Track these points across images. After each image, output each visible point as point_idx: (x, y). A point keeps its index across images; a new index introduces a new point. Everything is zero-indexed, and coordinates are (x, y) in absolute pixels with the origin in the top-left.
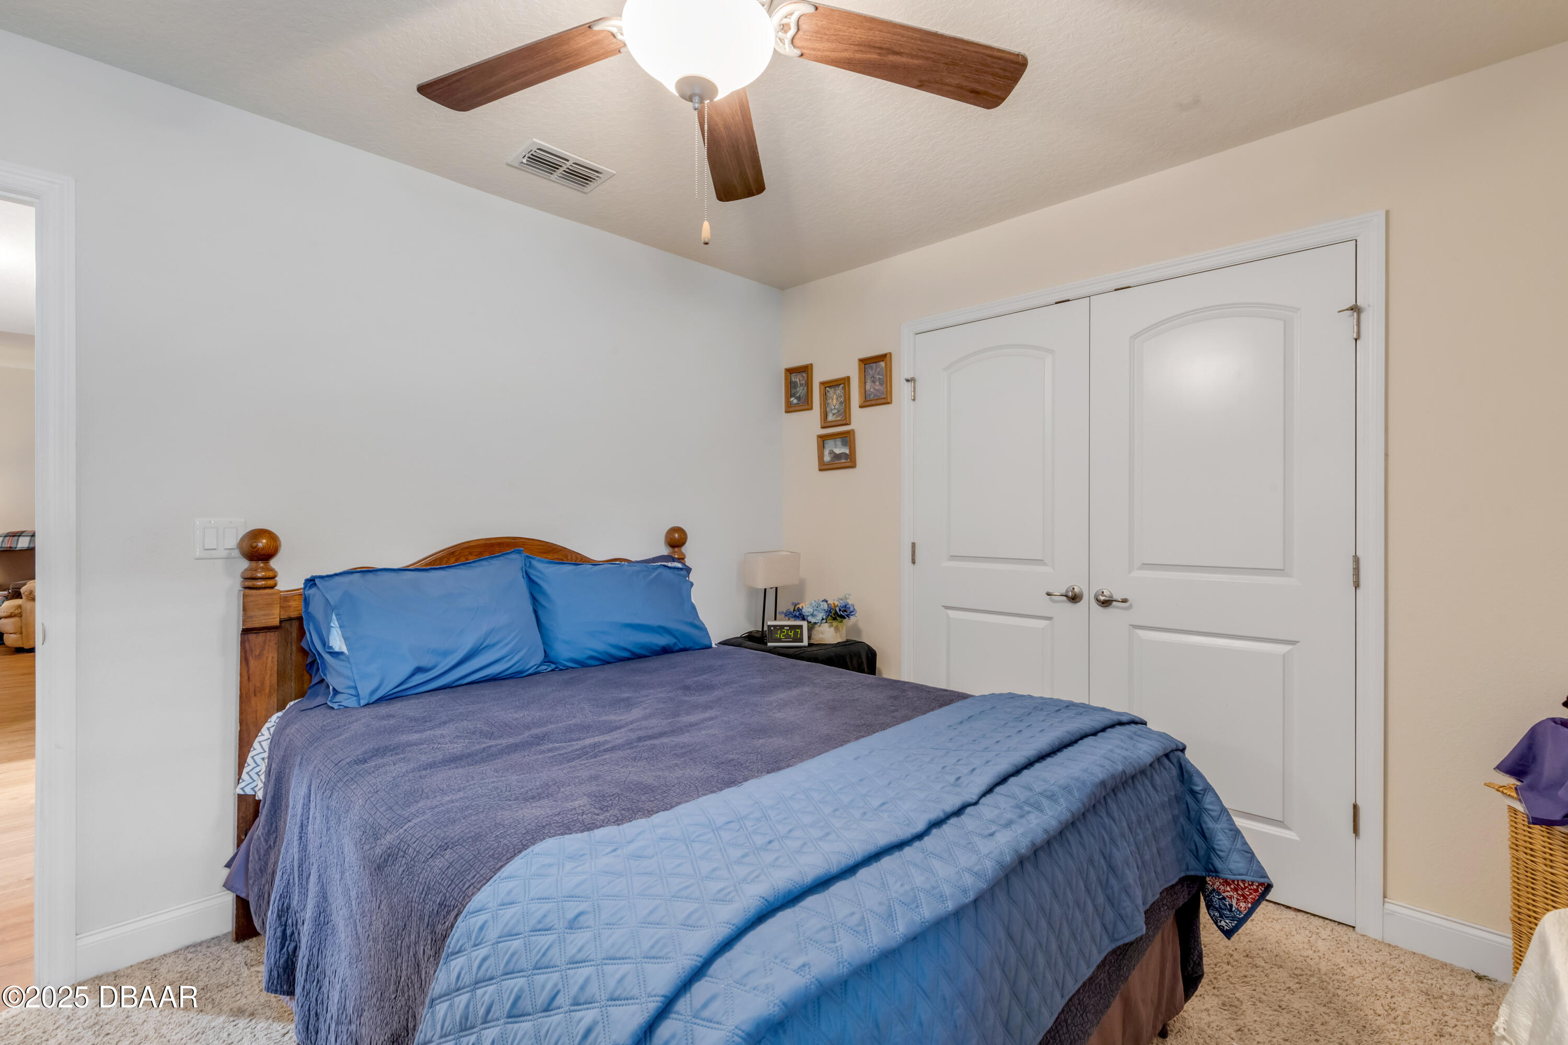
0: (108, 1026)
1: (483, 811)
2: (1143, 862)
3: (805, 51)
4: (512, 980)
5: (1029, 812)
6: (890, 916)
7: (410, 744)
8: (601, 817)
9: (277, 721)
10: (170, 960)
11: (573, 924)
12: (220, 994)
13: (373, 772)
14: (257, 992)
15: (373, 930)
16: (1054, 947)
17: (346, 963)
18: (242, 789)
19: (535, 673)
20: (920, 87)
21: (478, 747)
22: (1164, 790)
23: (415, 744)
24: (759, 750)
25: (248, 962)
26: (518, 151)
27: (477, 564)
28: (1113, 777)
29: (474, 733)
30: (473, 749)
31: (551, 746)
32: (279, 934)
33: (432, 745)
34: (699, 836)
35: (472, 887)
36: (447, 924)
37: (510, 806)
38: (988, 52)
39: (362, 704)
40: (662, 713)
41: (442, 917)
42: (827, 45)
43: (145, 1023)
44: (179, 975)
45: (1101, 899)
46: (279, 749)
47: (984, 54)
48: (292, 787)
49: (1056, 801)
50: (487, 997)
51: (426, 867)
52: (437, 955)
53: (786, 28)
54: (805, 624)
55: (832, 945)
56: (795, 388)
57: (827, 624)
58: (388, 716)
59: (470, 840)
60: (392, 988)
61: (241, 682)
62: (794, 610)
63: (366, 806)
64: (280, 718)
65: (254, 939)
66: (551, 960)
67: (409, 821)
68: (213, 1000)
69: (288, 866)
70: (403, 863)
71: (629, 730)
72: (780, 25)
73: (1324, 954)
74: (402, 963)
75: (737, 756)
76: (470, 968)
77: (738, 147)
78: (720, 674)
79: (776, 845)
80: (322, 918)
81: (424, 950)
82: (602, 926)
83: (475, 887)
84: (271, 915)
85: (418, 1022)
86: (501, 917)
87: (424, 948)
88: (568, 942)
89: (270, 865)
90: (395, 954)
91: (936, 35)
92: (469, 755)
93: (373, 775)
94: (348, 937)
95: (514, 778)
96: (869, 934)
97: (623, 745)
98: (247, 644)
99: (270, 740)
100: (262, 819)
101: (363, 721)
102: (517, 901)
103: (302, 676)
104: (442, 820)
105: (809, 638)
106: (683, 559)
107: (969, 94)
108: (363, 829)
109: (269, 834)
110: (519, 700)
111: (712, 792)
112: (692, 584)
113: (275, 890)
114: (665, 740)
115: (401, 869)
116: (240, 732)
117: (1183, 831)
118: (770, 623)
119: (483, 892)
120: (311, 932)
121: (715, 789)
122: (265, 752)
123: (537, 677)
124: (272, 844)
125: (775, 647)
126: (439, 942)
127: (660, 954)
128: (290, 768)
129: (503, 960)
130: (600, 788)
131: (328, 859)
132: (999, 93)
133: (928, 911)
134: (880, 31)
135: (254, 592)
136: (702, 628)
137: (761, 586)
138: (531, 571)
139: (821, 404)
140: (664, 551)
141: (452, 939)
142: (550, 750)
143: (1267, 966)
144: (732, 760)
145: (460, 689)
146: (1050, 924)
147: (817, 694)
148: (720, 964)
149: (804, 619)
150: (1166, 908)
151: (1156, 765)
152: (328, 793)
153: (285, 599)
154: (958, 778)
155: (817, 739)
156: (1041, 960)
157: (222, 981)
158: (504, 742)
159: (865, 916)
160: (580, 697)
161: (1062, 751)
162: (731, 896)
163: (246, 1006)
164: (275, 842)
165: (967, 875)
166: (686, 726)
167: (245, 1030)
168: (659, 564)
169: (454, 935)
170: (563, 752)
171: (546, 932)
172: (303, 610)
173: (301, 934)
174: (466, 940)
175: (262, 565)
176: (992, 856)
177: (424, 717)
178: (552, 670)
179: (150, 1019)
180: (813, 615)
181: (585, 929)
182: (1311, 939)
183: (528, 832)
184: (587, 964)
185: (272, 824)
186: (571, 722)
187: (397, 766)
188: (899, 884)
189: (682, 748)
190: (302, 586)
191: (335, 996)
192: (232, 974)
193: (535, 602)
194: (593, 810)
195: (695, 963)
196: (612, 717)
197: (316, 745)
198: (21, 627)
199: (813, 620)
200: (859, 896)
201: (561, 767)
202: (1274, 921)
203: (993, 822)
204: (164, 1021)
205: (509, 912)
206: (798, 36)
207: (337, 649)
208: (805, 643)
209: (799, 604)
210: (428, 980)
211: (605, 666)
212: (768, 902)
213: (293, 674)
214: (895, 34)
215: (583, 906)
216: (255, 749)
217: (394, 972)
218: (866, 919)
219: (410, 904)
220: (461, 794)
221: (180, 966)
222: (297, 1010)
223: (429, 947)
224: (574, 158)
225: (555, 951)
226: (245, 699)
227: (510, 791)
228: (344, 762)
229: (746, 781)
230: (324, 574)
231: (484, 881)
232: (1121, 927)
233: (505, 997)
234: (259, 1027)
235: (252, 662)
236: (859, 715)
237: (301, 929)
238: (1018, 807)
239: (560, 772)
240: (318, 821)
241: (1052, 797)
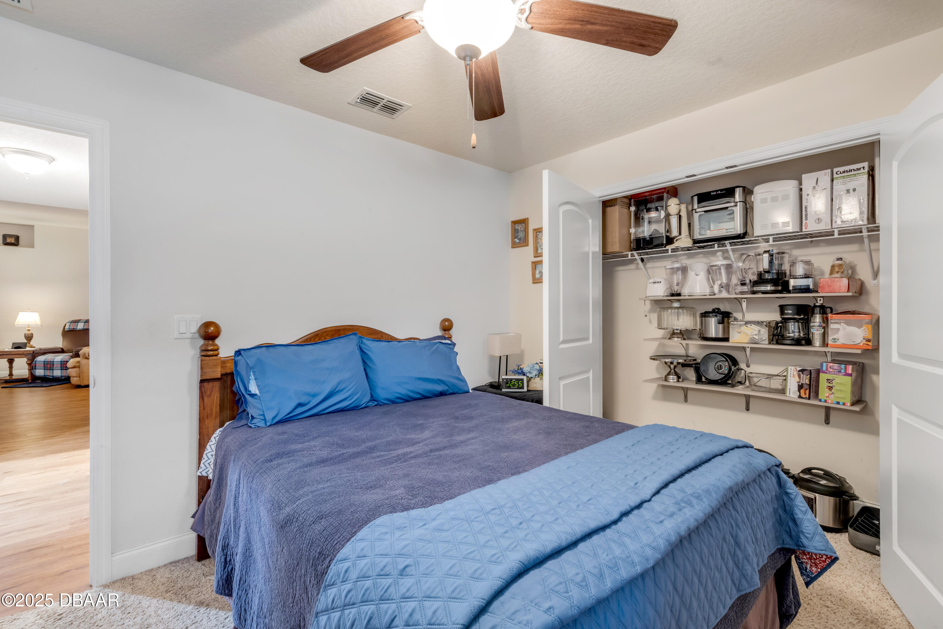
0: (129, 608)
1: (342, 496)
2: (756, 540)
3: (534, 25)
4: (366, 606)
5: (684, 507)
6: (601, 576)
7: (297, 451)
8: (413, 502)
9: (220, 433)
10: (162, 570)
11: (403, 573)
12: (190, 592)
13: (277, 468)
14: (210, 592)
15: (279, 564)
16: (702, 595)
17: (263, 581)
18: (201, 472)
19: (366, 407)
20: (606, 44)
21: (336, 454)
22: (768, 492)
23: (300, 451)
24: (505, 460)
25: (205, 573)
26: (355, 95)
27: (331, 341)
28: (737, 484)
29: (333, 444)
30: (334, 455)
31: (379, 454)
32: (223, 560)
33: (310, 452)
34: (476, 518)
35: (338, 544)
36: (324, 565)
37: (358, 492)
38: (653, 20)
39: (268, 425)
40: (443, 434)
41: (321, 561)
42: (549, 21)
43: (149, 608)
44: (167, 579)
45: (731, 564)
46: (221, 451)
47: (649, 21)
48: (229, 474)
49: (701, 500)
50: (351, 616)
51: (310, 529)
52: (318, 584)
53: (523, 11)
54: (525, 378)
55: (565, 595)
56: (518, 233)
57: (539, 378)
58: (283, 433)
59: (336, 513)
60: (291, 600)
61: (200, 410)
62: (518, 369)
63: (273, 489)
64: (222, 432)
65: (208, 560)
66: (390, 595)
67: (299, 500)
68: (186, 595)
69: (228, 520)
70: (296, 525)
71: (424, 445)
72: (519, 10)
73: (874, 601)
74: (296, 586)
75: (492, 464)
76: (340, 596)
77: (489, 87)
78: (476, 410)
79: (524, 525)
80: (248, 553)
81: (310, 580)
82: (421, 575)
83: (340, 544)
84: (218, 549)
85: (307, 623)
86: (358, 565)
87: (310, 579)
88: (400, 584)
89: (217, 518)
90: (292, 580)
91: (618, 10)
92: (331, 459)
93: (276, 469)
94: (263, 567)
95: (359, 474)
96: (589, 587)
97: (422, 455)
98: (203, 389)
99: (216, 444)
100: (211, 491)
101: (269, 435)
102: (367, 555)
103: (233, 407)
104: (319, 500)
105: (528, 386)
106: (451, 338)
107: (638, 47)
108: (272, 503)
109: (216, 500)
110: (358, 424)
111: (479, 487)
112: (457, 354)
113: (220, 534)
114: (447, 452)
115: (296, 529)
116: (199, 439)
117: (781, 518)
118: (503, 377)
119: (346, 548)
120: (242, 561)
121: (481, 485)
122: (213, 451)
123: (366, 410)
124: (218, 506)
125: (507, 392)
126: (320, 576)
127: (458, 597)
128: (228, 462)
129: (360, 593)
130: (411, 482)
131: (251, 519)
132: (657, 46)
133: (625, 573)
134: (583, 10)
135: (207, 358)
136: (463, 381)
137: (498, 354)
138: (362, 346)
139: (534, 243)
140: (439, 333)
141: (328, 576)
142: (378, 457)
143: (835, 607)
144: (489, 466)
145: (323, 416)
146: (699, 580)
147: (537, 424)
148: (496, 604)
149: (524, 375)
150: (770, 568)
151: (763, 476)
152: (251, 479)
153: (224, 362)
154: (636, 484)
155: (540, 454)
156: (695, 604)
157: (191, 584)
158: (352, 450)
159: (586, 575)
160: (394, 423)
161: (701, 466)
162: (500, 559)
163: (204, 600)
164: (219, 505)
165: (648, 549)
166: (458, 443)
167: (204, 615)
168: (437, 341)
169: (329, 574)
170: (386, 458)
171: (386, 577)
172: (234, 369)
173: (235, 561)
174: (337, 577)
175: (211, 342)
176: (663, 536)
177: (303, 434)
178: (375, 405)
179: (152, 605)
180: (530, 372)
181: (410, 577)
182: (864, 590)
183: (370, 510)
184: (412, 599)
185: (217, 495)
186: (389, 439)
187: (290, 464)
188: (605, 554)
189: (457, 457)
190: (233, 355)
191: (256, 601)
192: (196, 581)
193: (366, 365)
194: (407, 496)
195: (482, 604)
196: (413, 436)
197: (243, 449)
198: (80, 374)
199: (530, 376)
200: (581, 561)
201: (386, 468)
202: (838, 577)
203: (661, 513)
204: (159, 607)
205: (364, 562)
206: (530, 16)
207: (253, 392)
208: (525, 389)
209: (521, 365)
210: (313, 598)
211: (407, 403)
212: (524, 565)
213: (228, 406)
214: (592, 12)
215: (408, 561)
216: (207, 450)
217: (292, 591)
218: (586, 578)
219: (301, 551)
220: (329, 484)
221: (167, 574)
222: (234, 607)
223: (313, 579)
224: (388, 98)
225: (392, 590)
226: (201, 420)
227: (357, 483)
228: (259, 461)
229: (499, 480)
230: (246, 348)
231: (346, 540)
232: (744, 582)
233: (363, 616)
234: (211, 613)
235: (206, 399)
236: (565, 438)
237: (235, 558)
238: (677, 503)
239: (386, 471)
240: (245, 495)
241: (698, 497)
